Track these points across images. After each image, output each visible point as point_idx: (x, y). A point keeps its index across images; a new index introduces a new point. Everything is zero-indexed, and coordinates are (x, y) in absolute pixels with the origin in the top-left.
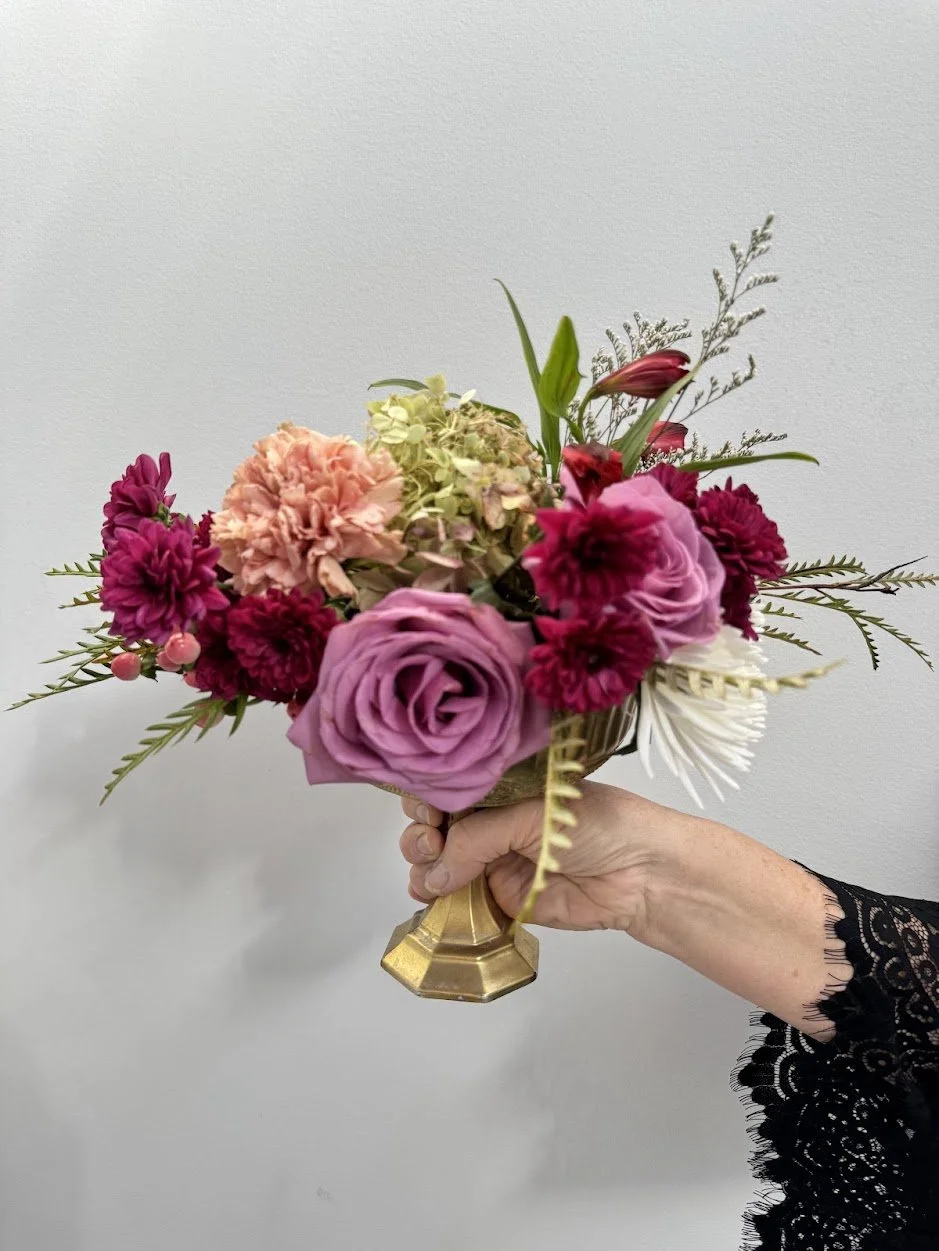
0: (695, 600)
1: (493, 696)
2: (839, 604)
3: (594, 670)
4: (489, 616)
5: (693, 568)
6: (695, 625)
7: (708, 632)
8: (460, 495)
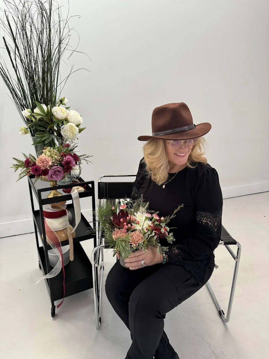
0: (74, 164)
1: (61, 172)
2: (84, 159)
3: (68, 169)
4: (60, 167)
5: (73, 162)
6: (74, 165)
7: (75, 166)
8: (55, 158)
